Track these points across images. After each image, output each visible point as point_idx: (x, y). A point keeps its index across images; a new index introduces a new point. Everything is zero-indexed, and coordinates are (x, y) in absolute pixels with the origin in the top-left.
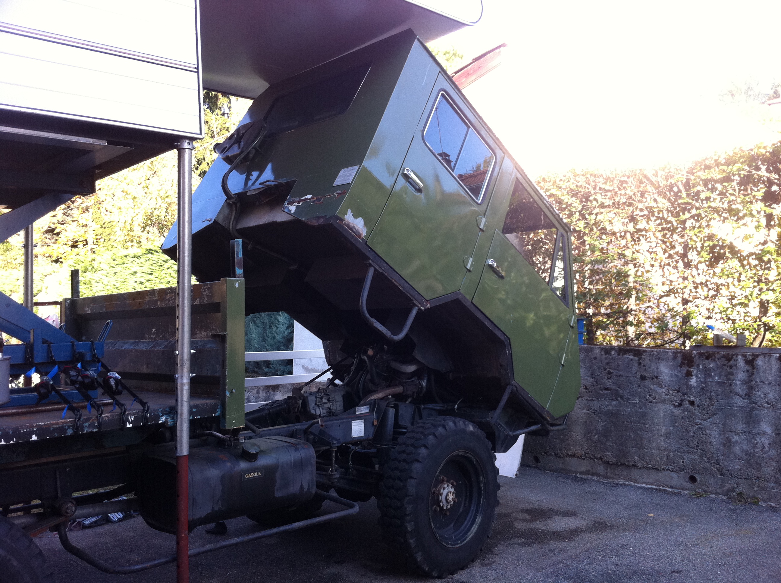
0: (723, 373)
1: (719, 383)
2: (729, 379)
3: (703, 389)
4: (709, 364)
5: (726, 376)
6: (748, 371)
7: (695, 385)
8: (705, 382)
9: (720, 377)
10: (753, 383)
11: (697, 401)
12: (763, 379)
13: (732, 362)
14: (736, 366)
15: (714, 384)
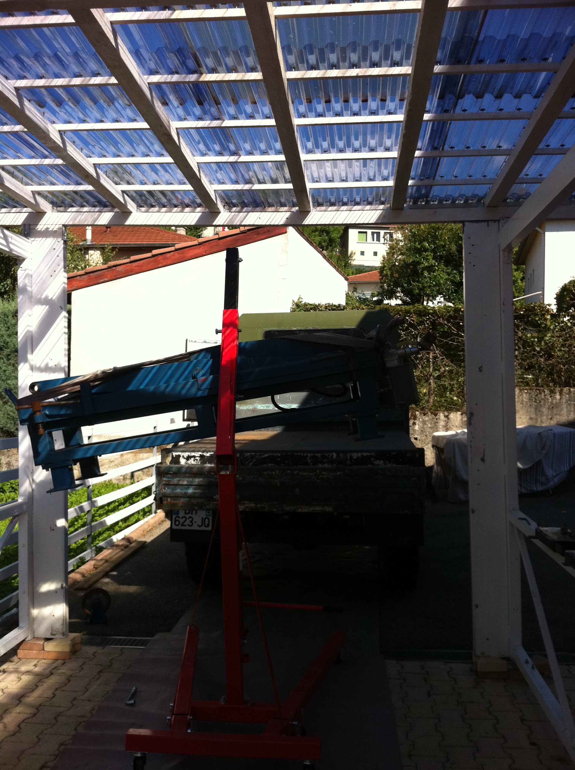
0: (433, 423)
1: (431, 428)
2: (436, 425)
3: (422, 431)
4: (425, 418)
5: (434, 424)
6: (445, 421)
7: (418, 429)
8: (423, 428)
9: (431, 424)
10: (448, 427)
11: (418, 437)
12: (453, 424)
13: (437, 417)
14: (439, 418)
15: (428, 428)
